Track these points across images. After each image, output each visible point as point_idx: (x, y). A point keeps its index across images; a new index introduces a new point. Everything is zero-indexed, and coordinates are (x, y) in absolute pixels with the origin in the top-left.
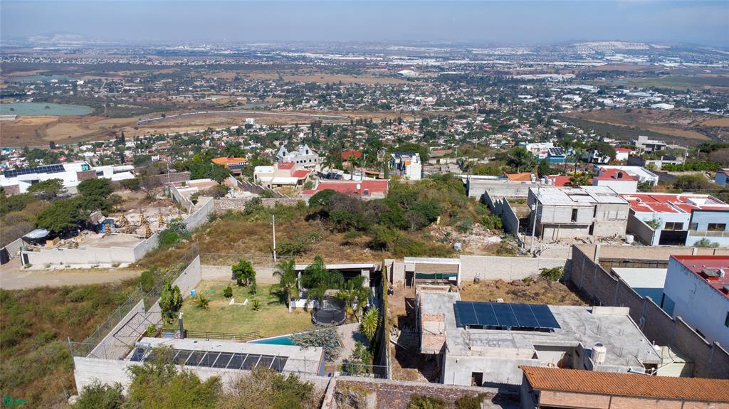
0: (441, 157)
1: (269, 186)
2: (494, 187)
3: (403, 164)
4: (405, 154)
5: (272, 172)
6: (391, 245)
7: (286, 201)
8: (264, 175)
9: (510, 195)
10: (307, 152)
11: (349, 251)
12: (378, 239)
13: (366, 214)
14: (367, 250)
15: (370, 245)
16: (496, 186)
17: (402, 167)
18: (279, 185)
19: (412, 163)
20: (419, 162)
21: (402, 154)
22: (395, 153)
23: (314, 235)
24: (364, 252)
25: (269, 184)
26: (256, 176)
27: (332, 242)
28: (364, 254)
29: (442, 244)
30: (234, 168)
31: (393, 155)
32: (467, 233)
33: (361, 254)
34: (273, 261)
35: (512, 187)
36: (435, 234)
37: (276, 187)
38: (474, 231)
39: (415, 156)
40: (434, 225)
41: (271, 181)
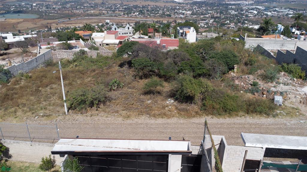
0: (203, 32)
1: (100, 45)
2: (263, 42)
3: (185, 33)
4: (185, 27)
5: (104, 36)
6: (198, 97)
7: (105, 53)
8: (98, 38)
10: (128, 28)
12: (185, 92)
14: (171, 101)
15: (172, 95)
16: (266, 42)
17: (184, 35)
18: (107, 44)
19: (191, 32)
20: (195, 31)
21: (184, 27)
22: (179, 27)
23: (116, 82)
24: (167, 104)
25: (101, 43)
26: (93, 38)
27: (133, 90)
28: (167, 106)
29: (254, 96)
30: (85, 36)
31: (178, 28)
32: (274, 83)
33: (164, 108)
34: (65, 113)
35: (278, 42)
36: (240, 83)
37: (105, 46)
38: (281, 81)
39: (192, 28)
40: (232, 73)
41: (102, 42)
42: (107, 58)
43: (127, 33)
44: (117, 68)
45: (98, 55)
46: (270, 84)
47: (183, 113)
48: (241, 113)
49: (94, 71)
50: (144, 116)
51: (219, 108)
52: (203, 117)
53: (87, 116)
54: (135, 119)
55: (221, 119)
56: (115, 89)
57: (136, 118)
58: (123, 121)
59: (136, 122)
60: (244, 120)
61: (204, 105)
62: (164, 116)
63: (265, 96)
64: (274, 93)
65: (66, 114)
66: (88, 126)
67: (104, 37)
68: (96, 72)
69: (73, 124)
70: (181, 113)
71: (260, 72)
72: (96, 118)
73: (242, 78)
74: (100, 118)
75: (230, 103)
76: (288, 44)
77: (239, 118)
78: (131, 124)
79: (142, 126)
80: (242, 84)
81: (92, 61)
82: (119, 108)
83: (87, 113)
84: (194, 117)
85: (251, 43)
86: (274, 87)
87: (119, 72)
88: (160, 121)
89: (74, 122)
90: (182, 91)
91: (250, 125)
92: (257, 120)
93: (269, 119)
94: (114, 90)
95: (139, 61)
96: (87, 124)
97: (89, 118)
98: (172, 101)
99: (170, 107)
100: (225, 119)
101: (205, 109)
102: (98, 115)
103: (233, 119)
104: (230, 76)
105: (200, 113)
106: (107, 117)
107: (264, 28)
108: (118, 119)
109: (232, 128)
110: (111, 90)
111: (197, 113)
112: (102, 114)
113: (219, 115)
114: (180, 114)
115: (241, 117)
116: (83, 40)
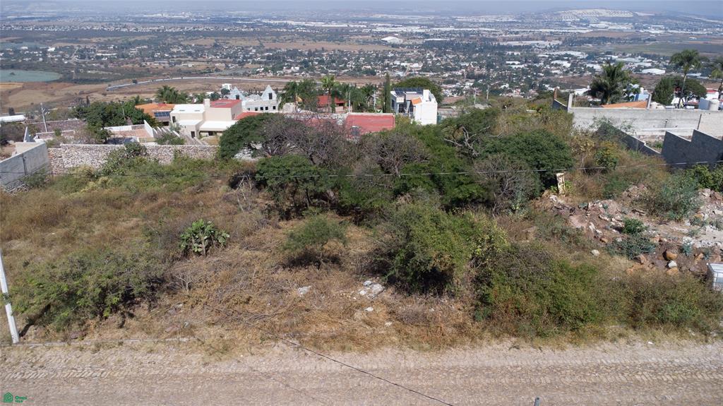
0: (451, 105)
1: (193, 133)
3: (408, 103)
4: (410, 91)
5: (202, 112)
7: (196, 151)
8: (188, 116)
9: (649, 134)
10: (271, 96)
11: (304, 290)
12: (419, 257)
13: (358, 169)
14: (373, 288)
15: (378, 268)
17: (408, 107)
18: (211, 133)
19: (424, 101)
20: (434, 100)
21: (405, 91)
22: (396, 90)
23: (203, 229)
24: (361, 296)
25: (194, 130)
26: (174, 118)
27: (257, 253)
28: (360, 307)
29: (637, 265)
30: (161, 116)
31: (393, 93)
32: (687, 223)
33: (349, 311)
34: (10, 340)
35: (655, 117)
36: (584, 225)
37: (207, 136)
38: (706, 215)
39: (427, 92)
40: (553, 197)
41: (198, 126)
42: (200, 164)
43: (267, 108)
44: (223, 189)
45: (175, 156)
46: (674, 226)
47: (414, 331)
48: (612, 327)
49: (153, 197)
50: (280, 343)
51: (539, 313)
52: (485, 343)
53: (82, 349)
54: (249, 358)
55: (547, 351)
56: (200, 250)
57: (252, 354)
58: (206, 364)
59: (251, 368)
60: (629, 352)
61: (483, 300)
62: (349, 344)
63: (673, 264)
64: (701, 255)
65: (14, 342)
66: (74, 390)
67: (204, 114)
68: (160, 201)
69: (24, 380)
70: (408, 329)
71: (635, 191)
72: (111, 357)
73: (586, 208)
74: (127, 357)
75: (576, 295)
76: (681, 119)
77: (607, 345)
78: (229, 379)
79: (270, 385)
80: (592, 227)
81: (160, 174)
82: (198, 316)
83: (86, 338)
84: (453, 343)
85: (585, 119)
86: (691, 234)
87: (226, 199)
88: (335, 362)
89: (31, 374)
90: (411, 255)
91: (656, 374)
92: (673, 353)
93: (709, 347)
94: (199, 254)
95: (278, 165)
96: (75, 381)
97: (87, 355)
98: (378, 288)
99: (370, 309)
100: (563, 349)
101: (490, 317)
102: (121, 344)
103: (589, 351)
104: (549, 205)
105: (473, 328)
106: (151, 351)
107: (606, 86)
108: (190, 356)
109: (595, 388)
110: (186, 253)
111: (461, 328)
112: (137, 339)
113: (538, 334)
114: (406, 334)
115: (613, 340)
116: (152, 124)
